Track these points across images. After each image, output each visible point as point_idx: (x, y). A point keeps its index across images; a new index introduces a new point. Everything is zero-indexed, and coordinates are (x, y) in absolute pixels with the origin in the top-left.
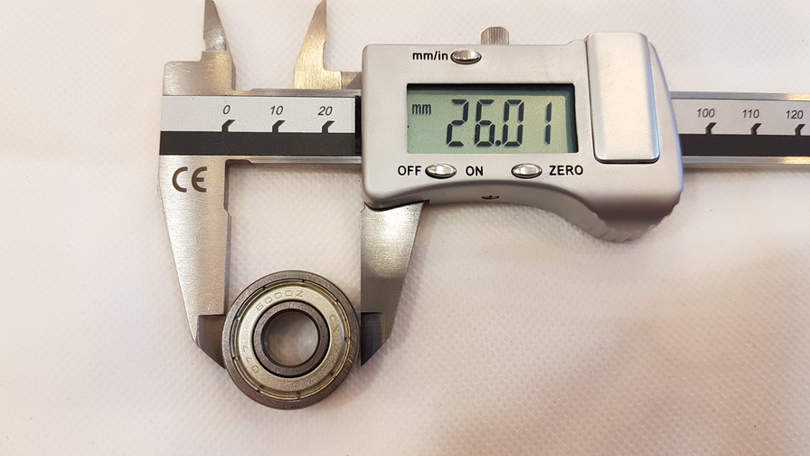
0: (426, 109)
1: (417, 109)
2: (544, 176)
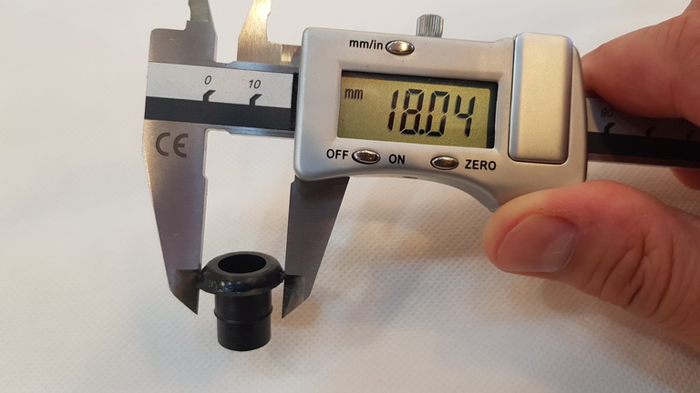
0: (359, 95)
1: (349, 94)
2: (460, 169)
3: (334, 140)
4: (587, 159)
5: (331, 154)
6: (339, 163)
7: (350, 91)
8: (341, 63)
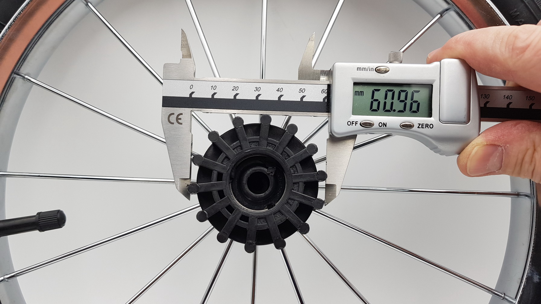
0: (362, 93)
1: (356, 93)
2: (415, 128)
3: (351, 116)
4: (480, 121)
5: (349, 124)
6: (353, 128)
7: (357, 92)
8: (353, 79)
